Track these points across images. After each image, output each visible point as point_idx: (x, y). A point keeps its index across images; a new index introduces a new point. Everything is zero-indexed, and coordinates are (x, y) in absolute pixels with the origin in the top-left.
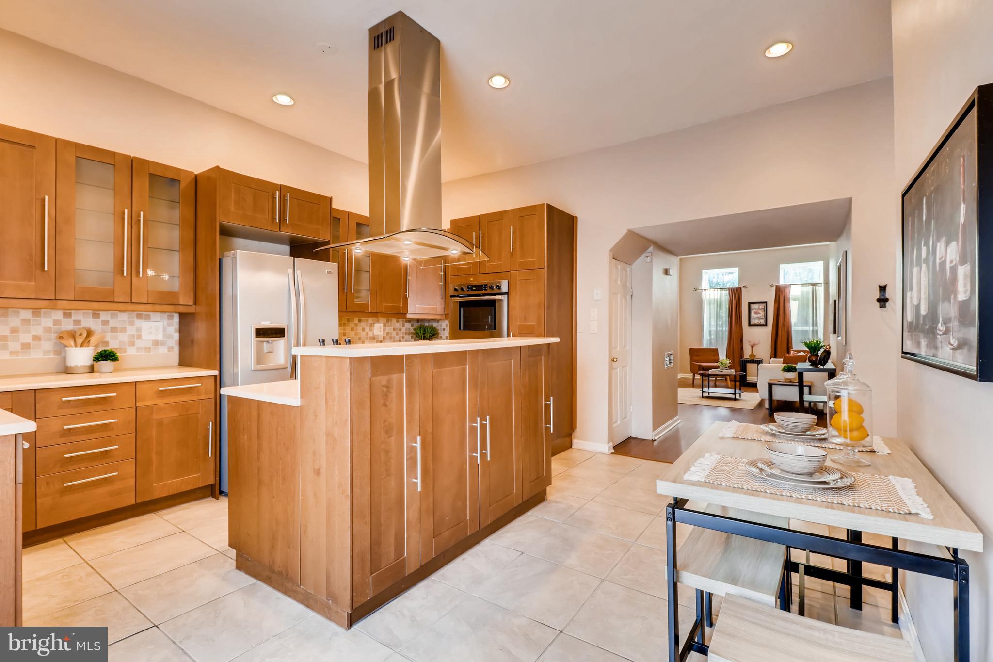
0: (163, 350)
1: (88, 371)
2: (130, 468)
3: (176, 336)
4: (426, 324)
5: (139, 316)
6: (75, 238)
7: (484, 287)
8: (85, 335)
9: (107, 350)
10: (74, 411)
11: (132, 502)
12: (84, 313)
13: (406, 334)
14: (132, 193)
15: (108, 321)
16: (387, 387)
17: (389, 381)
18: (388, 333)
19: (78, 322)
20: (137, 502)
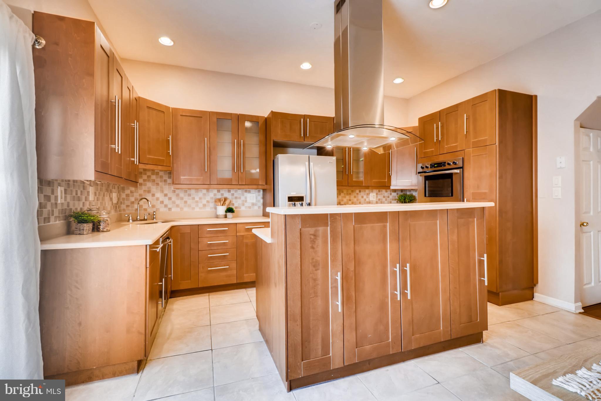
0: (256, 208)
1: (223, 217)
2: (234, 265)
3: (262, 201)
4: (408, 193)
5: (246, 191)
6: (217, 156)
7: (443, 164)
8: (223, 200)
9: (230, 208)
10: (212, 235)
11: (235, 282)
12: (225, 190)
13: (393, 200)
14: (238, 132)
15: (234, 194)
16: (314, 235)
17: (316, 231)
18: (379, 199)
19: (222, 194)
20: (238, 282)
